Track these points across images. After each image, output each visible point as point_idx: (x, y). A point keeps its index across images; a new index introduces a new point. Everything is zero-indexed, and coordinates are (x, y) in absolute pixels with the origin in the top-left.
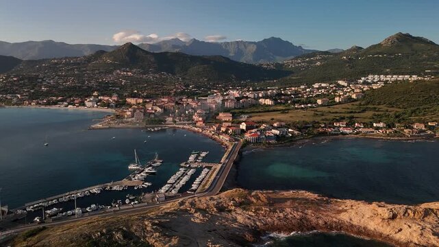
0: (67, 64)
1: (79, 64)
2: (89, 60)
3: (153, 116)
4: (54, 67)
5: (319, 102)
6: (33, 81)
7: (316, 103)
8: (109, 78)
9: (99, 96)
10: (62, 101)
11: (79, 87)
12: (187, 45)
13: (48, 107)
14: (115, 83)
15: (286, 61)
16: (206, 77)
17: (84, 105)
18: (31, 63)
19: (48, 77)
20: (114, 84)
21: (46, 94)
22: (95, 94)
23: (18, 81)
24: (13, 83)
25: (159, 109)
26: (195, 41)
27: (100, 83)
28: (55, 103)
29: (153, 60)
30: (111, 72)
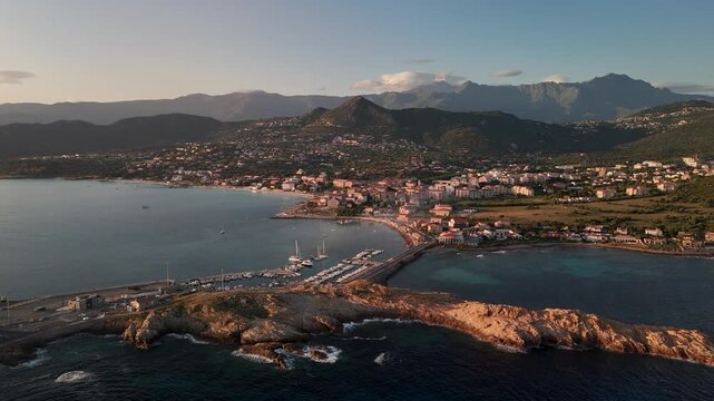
0: (275, 128)
1: (289, 128)
2: (304, 121)
3: (350, 206)
4: (258, 133)
5: (600, 194)
6: (229, 153)
7: (594, 195)
8: (323, 149)
9: (303, 175)
10: (257, 181)
11: (283, 162)
12: (457, 91)
13: (239, 189)
14: (330, 156)
15: (623, 118)
16: (467, 148)
17: (280, 188)
18: (233, 125)
19: (248, 147)
20: (328, 158)
21: (243, 171)
22: (299, 172)
23: (212, 152)
24: (205, 156)
25: (360, 197)
26: (471, 85)
27: (310, 156)
28: (248, 184)
29: (390, 121)
30: (328, 140)
